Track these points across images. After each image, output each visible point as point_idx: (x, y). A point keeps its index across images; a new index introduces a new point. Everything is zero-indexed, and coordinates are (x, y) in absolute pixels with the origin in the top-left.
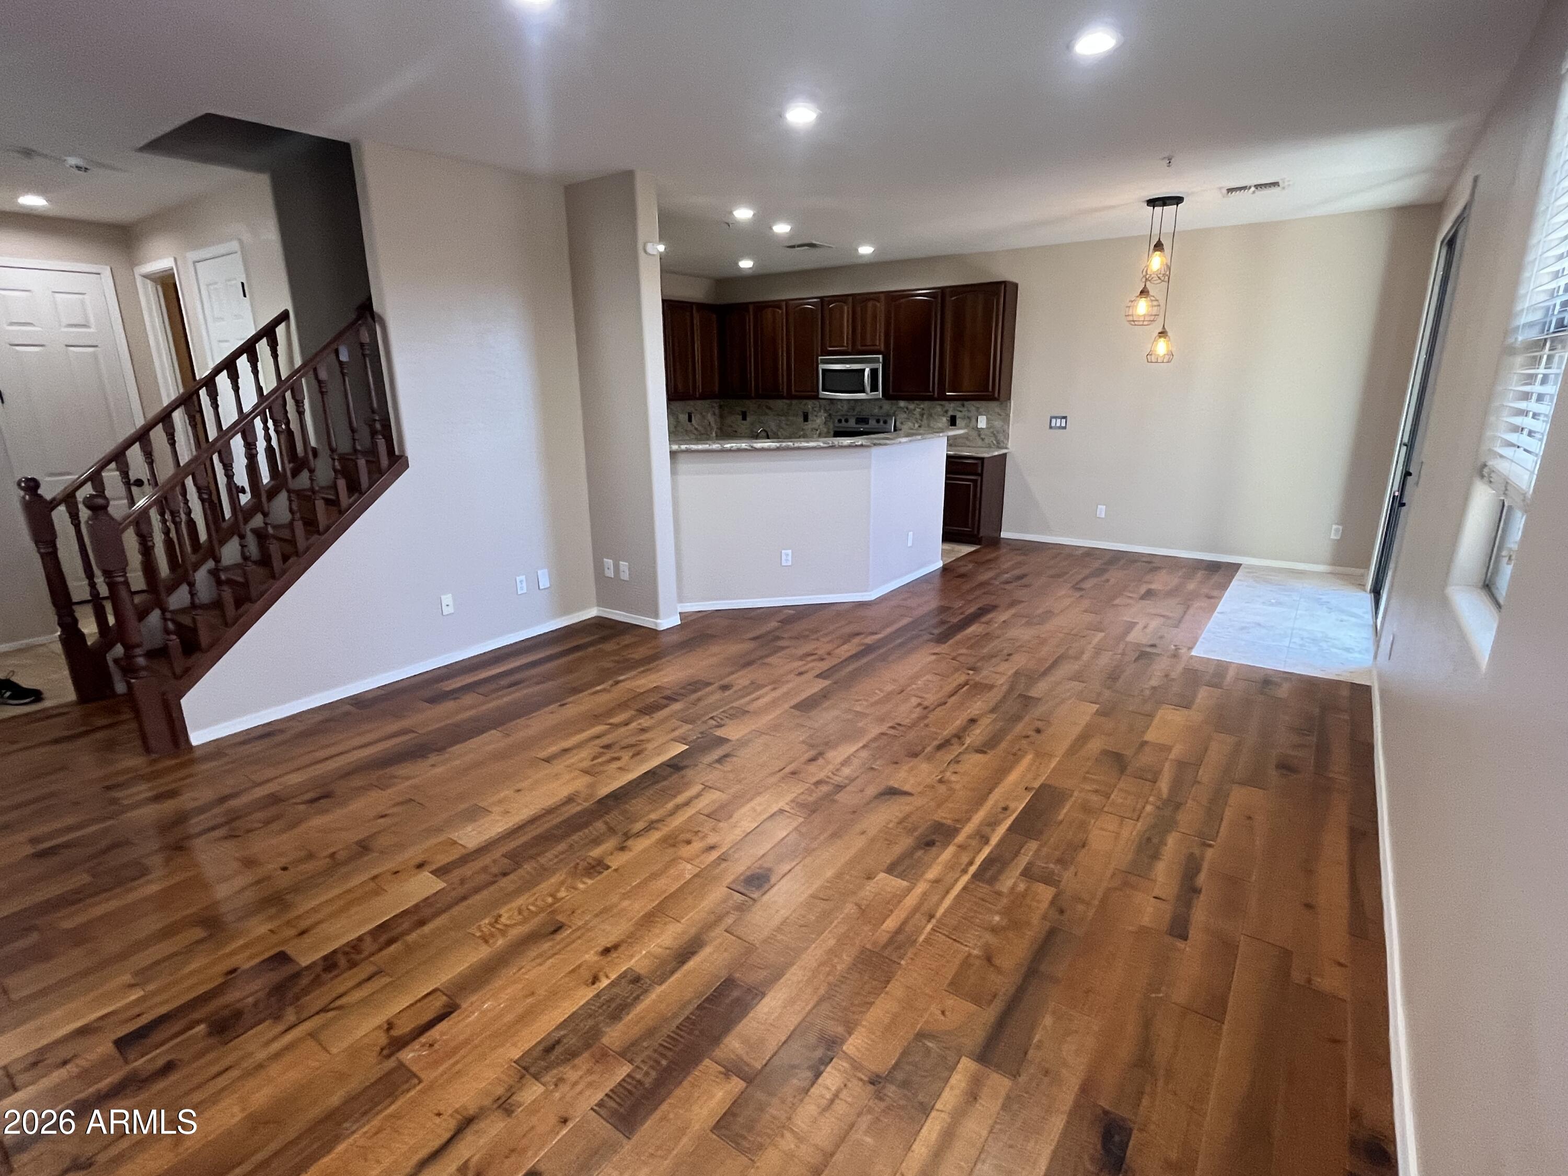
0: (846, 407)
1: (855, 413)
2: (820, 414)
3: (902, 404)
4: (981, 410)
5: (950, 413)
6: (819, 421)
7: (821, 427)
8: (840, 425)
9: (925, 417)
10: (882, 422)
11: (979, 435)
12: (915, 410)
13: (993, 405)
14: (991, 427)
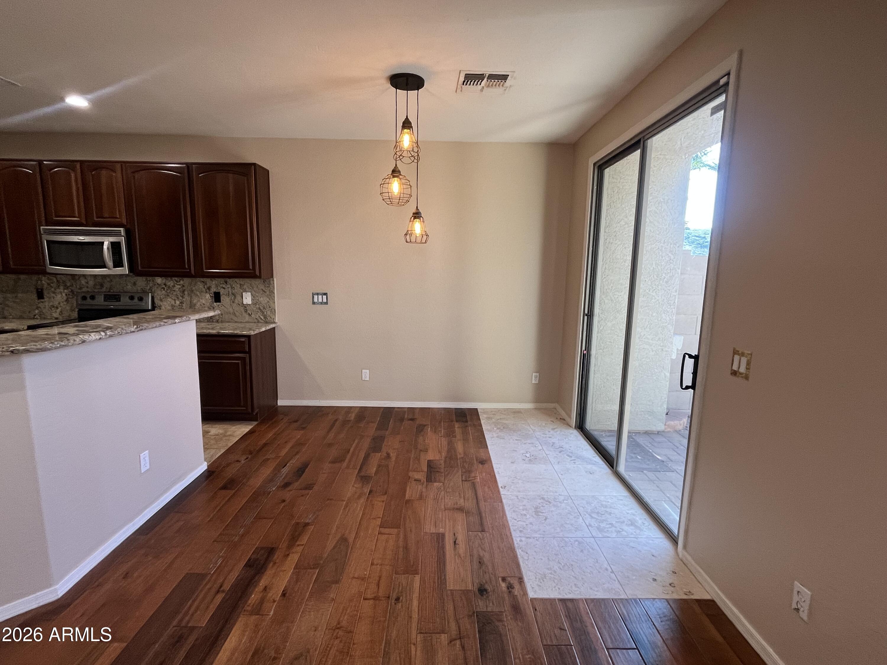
0: (91, 283)
1: (104, 289)
2: (58, 290)
3: (159, 280)
4: (245, 287)
5: (213, 290)
6: (59, 298)
7: (62, 304)
8: (84, 302)
9: (186, 293)
10: (136, 300)
11: (246, 311)
12: (174, 286)
13: (256, 282)
14: (255, 304)
